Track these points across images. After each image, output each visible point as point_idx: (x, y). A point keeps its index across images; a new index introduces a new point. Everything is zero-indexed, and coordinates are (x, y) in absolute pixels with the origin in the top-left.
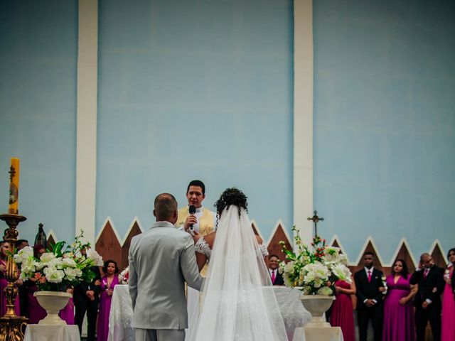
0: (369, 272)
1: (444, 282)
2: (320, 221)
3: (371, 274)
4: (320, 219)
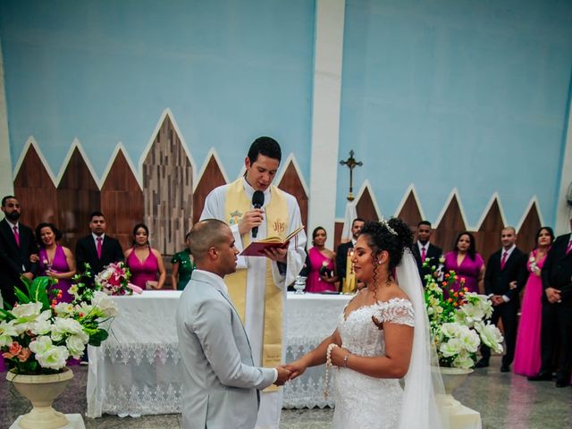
0: (424, 249)
1: (528, 273)
2: (357, 166)
3: (426, 252)
4: (358, 164)
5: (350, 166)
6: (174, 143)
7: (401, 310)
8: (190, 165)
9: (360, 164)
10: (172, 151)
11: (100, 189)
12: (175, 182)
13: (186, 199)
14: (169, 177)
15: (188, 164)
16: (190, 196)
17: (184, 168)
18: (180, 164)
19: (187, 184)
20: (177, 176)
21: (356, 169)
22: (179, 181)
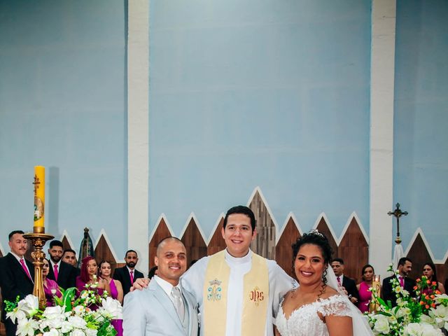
4: (403, 213)
5: (396, 216)
6: (262, 210)
7: (341, 304)
8: (274, 225)
9: (406, 213)
10: (260, 216)
11: (207, 245)
12: (262, 239)
13: (270, 250)
14: (258, 235)
15: (272, 225)
16: (273, 248)
17: (269, 228)
18: (266, 225)
19: (271, 239)
20: (263, 234)
21: (402, 218)
22: (265, 238)
